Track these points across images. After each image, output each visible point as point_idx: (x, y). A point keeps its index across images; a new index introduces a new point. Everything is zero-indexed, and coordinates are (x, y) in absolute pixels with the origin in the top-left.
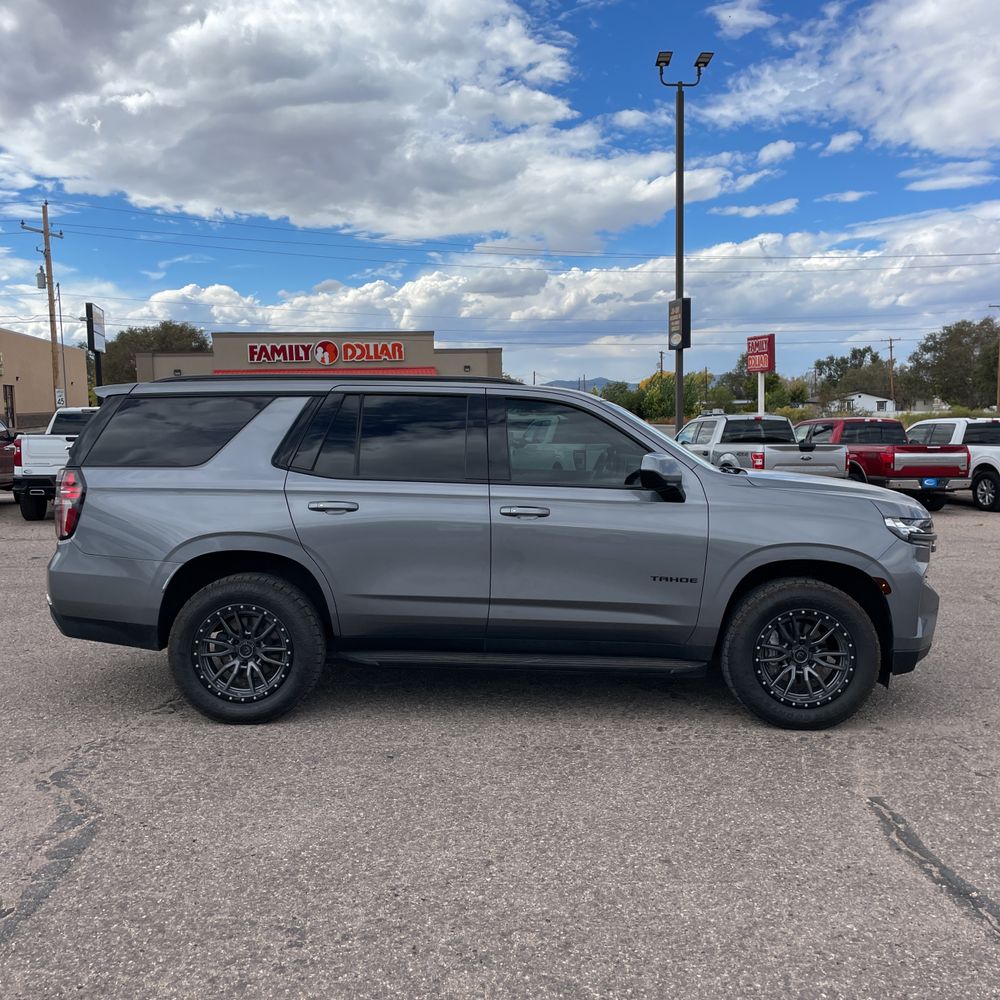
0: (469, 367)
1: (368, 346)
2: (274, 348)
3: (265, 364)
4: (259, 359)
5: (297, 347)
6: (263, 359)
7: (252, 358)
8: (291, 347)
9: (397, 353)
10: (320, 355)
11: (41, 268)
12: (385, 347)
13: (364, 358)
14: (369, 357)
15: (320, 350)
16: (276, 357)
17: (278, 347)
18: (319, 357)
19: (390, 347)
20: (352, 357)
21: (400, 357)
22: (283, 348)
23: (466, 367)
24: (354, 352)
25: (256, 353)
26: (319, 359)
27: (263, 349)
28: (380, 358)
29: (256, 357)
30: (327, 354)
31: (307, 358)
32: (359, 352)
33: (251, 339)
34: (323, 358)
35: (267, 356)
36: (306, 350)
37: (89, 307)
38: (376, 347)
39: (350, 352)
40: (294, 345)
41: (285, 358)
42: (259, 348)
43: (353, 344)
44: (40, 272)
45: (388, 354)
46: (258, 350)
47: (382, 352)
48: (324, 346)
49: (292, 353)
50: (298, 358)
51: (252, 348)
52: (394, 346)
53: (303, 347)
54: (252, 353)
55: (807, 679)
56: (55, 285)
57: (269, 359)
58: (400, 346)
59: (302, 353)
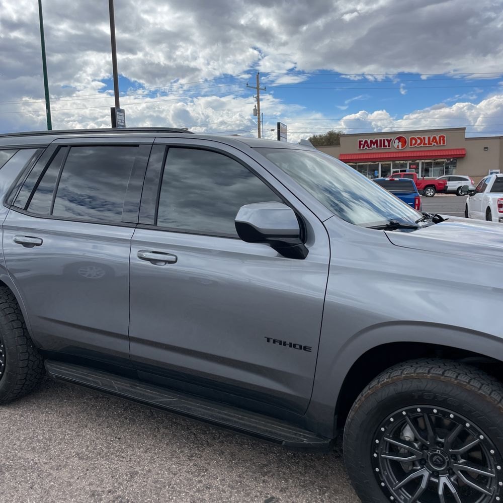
0: (487, 148)
1: (424, 138)
2: (371, 142)
3: (366, 150)
4: (363, 147)
5: (384, 140)
6: (365, 147)
7: (360, 147)
8: (381, 140)
9: (442, 141)
10: (397, 144)
11: (255, 106)
12: (435, 138)
13: (422, 145)
14: (425, 144)
15: (397, 141)
16: (373, 146)
17: (374, 141)
18: (396, 145)
19: (438, 138)
20: (415, 144)
21: (444, 143)
22: (377, 141)
23: (485, 148)
24: (416, 141)
25: (362, 144)
26: (396, 146)
27: (366, 142)
28: (432, 144)
29: (362, 146)
30: (400, 143)
31: (389, 146)
32: (419, 141)
33: (360, 137)
34: (398, 147)
35: (368, 146)
36: (389, 141)
37: (279, 124)
38: (429, 138)
39: (414, 142)
40: (382, 139)
41: (377, 146)
42: (364, 142)
43: (416, 137)
44: (254, 108)
45: (436, 142)
46: (363, 143)
47: (432, 141)
48: (399, 139)
49: (381, 144)
50: (385, 146)
51: (360, 142)
52: (440, 137)
53: (387, 140)
54: (360, 144)
55: (440, 492)
56: (261, 114)
57: (369, 147)
58: (444, 137)
59: (386, 144)
